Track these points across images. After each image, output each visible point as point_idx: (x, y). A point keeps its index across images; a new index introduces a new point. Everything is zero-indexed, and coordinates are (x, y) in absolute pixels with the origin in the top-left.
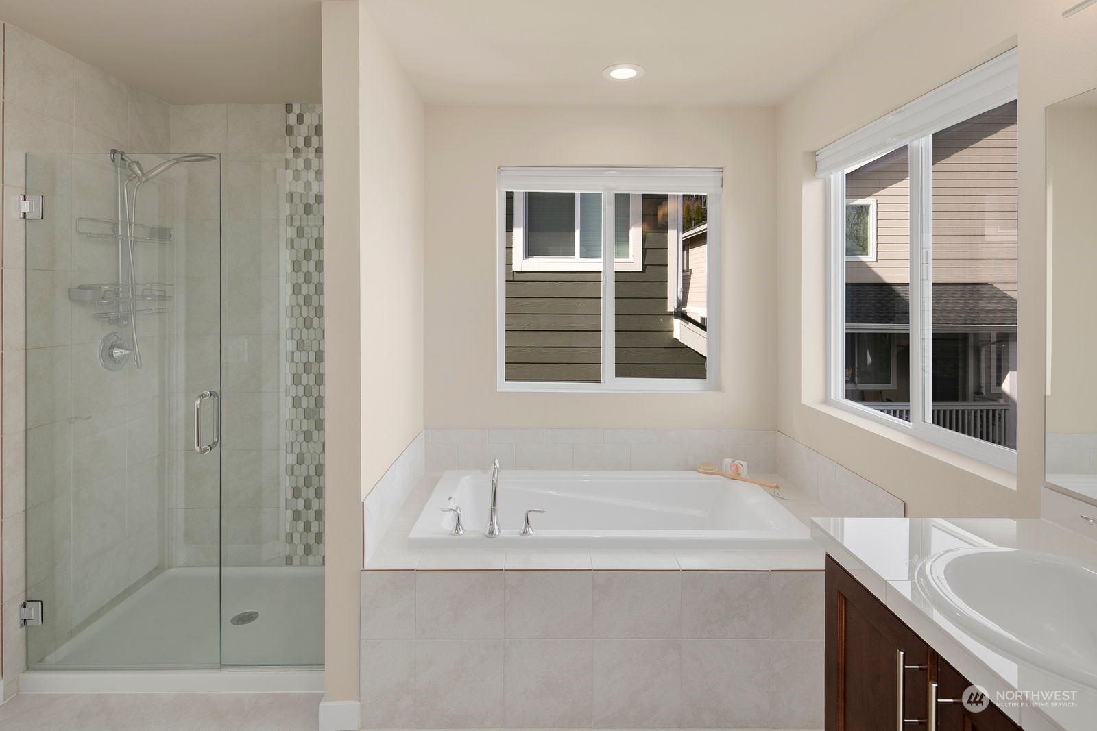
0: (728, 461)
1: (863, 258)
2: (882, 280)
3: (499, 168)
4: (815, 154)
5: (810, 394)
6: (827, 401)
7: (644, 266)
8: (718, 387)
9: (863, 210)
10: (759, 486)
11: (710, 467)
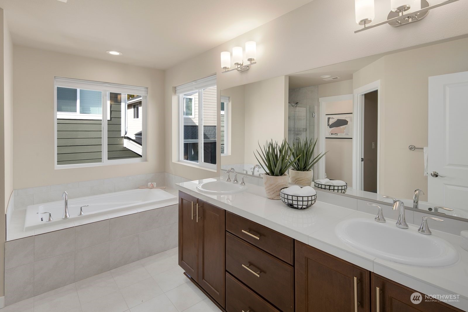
0: (150, 183)
1: (190, 117)
2: (196, 124)
3: (55, 77)
4: (175, 88)
5: (174, 159)
6: (179, 161)
7: (111, 118)
8: (146, 160)
9: (191, 100)
10: (160, 189)
11: (144, 186)
